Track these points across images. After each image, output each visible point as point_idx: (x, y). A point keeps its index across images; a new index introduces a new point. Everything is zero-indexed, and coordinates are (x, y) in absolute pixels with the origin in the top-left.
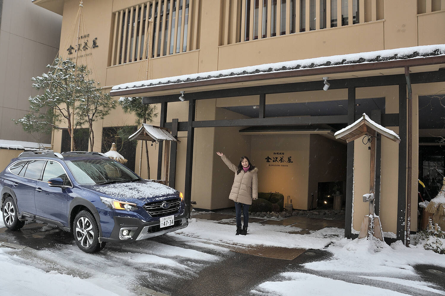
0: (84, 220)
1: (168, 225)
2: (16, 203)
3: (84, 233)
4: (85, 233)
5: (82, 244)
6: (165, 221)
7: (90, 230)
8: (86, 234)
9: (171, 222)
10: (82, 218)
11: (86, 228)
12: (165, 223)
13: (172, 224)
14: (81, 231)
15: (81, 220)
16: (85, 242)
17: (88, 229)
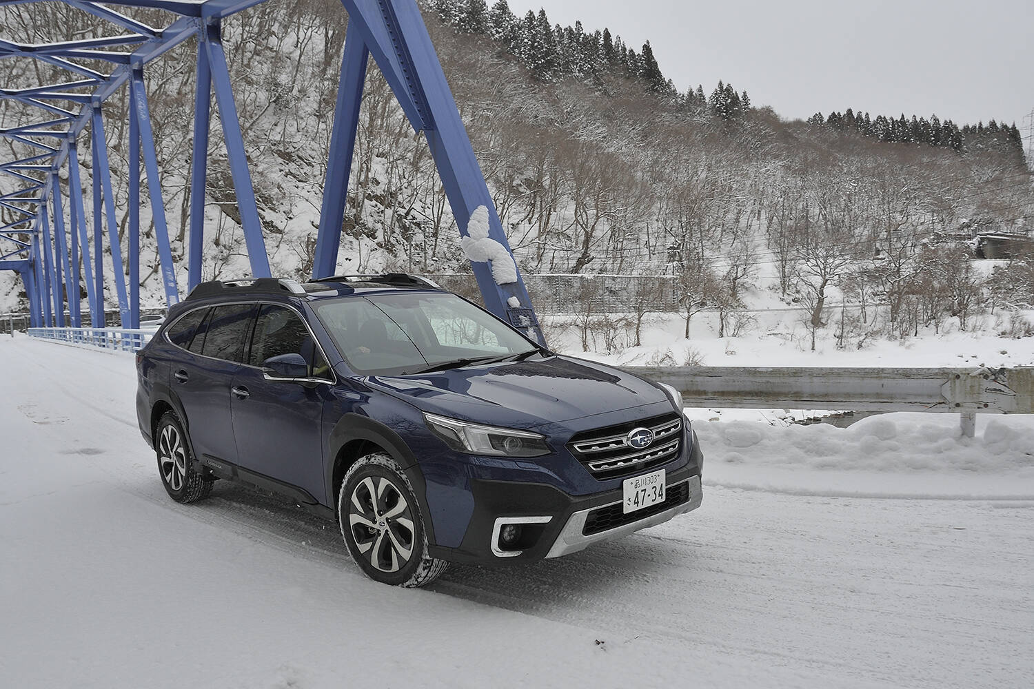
0: (376, 487)
1: (648, 503)
2: (185, 429)
3: (376, 526)
4: (381, 525)
5: (375, 562)
6: (639, 490)
7: (399, 516)
8: (387, 531)
9: (657, 493)
10: (368, 482)
11: (385, 512)
12: (637, 496)
13: (660, 500)
14: (369, 523)
15: (364, 486)
16: (385, 556)
17: (390, 514)
